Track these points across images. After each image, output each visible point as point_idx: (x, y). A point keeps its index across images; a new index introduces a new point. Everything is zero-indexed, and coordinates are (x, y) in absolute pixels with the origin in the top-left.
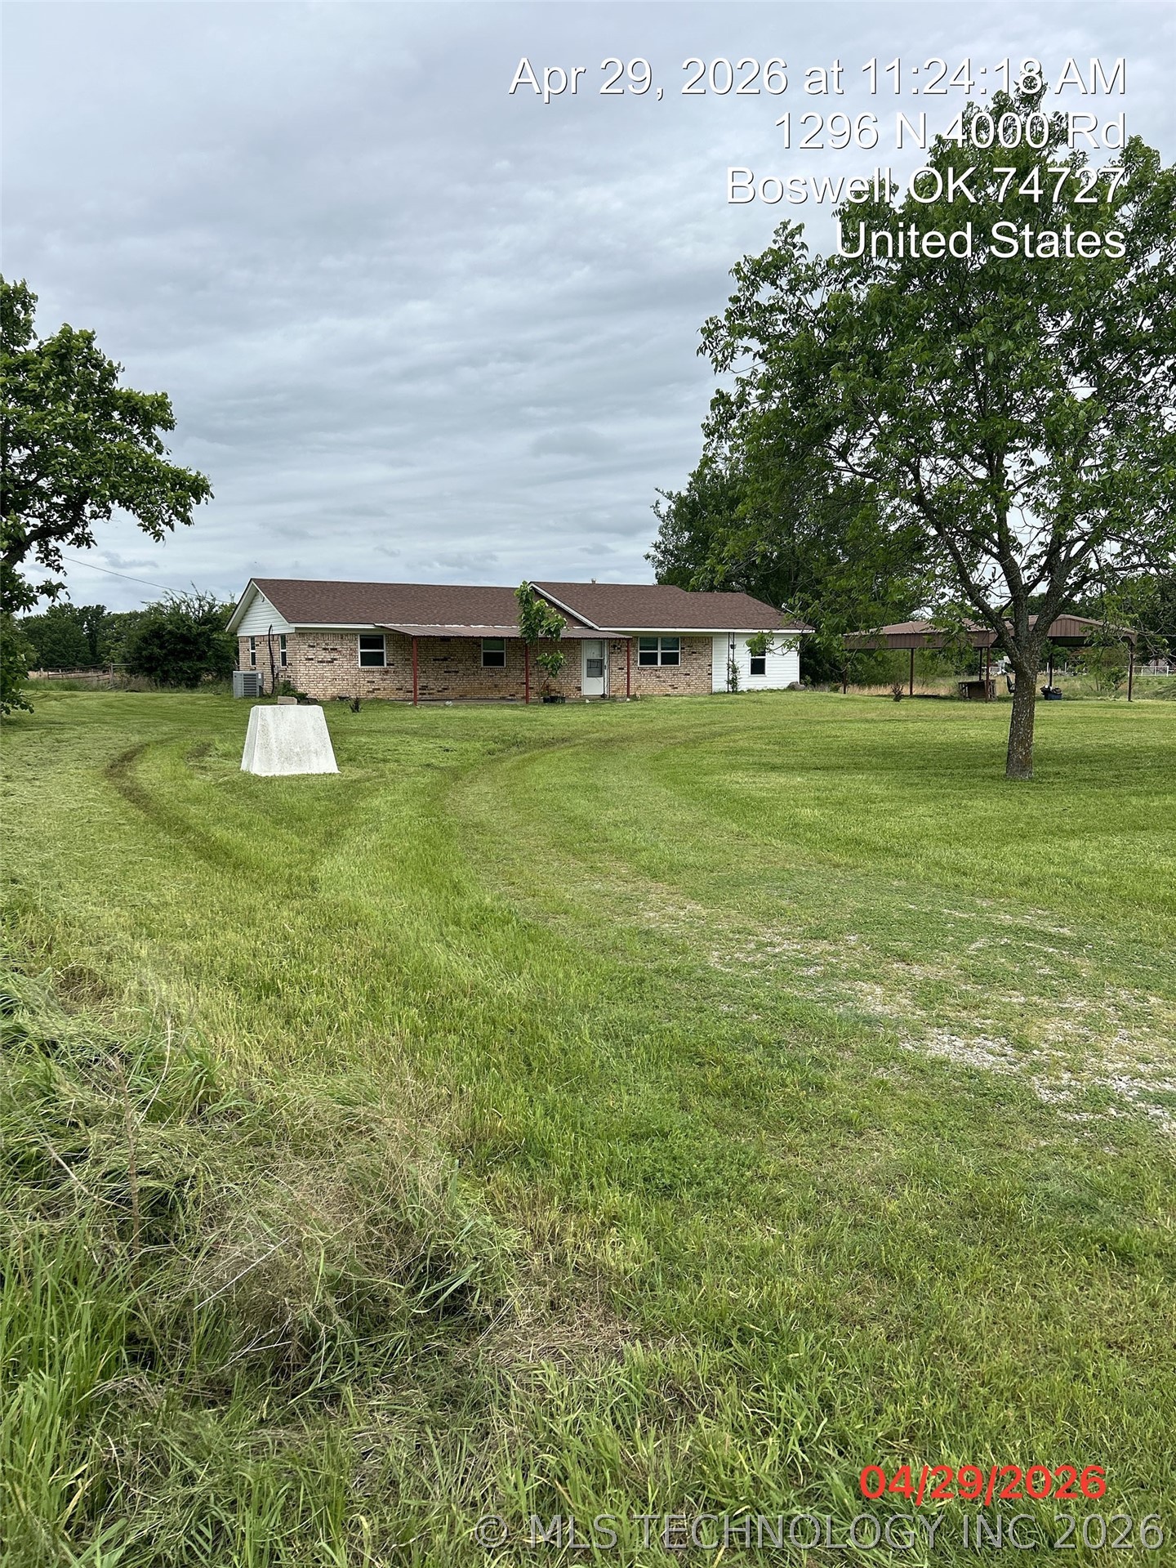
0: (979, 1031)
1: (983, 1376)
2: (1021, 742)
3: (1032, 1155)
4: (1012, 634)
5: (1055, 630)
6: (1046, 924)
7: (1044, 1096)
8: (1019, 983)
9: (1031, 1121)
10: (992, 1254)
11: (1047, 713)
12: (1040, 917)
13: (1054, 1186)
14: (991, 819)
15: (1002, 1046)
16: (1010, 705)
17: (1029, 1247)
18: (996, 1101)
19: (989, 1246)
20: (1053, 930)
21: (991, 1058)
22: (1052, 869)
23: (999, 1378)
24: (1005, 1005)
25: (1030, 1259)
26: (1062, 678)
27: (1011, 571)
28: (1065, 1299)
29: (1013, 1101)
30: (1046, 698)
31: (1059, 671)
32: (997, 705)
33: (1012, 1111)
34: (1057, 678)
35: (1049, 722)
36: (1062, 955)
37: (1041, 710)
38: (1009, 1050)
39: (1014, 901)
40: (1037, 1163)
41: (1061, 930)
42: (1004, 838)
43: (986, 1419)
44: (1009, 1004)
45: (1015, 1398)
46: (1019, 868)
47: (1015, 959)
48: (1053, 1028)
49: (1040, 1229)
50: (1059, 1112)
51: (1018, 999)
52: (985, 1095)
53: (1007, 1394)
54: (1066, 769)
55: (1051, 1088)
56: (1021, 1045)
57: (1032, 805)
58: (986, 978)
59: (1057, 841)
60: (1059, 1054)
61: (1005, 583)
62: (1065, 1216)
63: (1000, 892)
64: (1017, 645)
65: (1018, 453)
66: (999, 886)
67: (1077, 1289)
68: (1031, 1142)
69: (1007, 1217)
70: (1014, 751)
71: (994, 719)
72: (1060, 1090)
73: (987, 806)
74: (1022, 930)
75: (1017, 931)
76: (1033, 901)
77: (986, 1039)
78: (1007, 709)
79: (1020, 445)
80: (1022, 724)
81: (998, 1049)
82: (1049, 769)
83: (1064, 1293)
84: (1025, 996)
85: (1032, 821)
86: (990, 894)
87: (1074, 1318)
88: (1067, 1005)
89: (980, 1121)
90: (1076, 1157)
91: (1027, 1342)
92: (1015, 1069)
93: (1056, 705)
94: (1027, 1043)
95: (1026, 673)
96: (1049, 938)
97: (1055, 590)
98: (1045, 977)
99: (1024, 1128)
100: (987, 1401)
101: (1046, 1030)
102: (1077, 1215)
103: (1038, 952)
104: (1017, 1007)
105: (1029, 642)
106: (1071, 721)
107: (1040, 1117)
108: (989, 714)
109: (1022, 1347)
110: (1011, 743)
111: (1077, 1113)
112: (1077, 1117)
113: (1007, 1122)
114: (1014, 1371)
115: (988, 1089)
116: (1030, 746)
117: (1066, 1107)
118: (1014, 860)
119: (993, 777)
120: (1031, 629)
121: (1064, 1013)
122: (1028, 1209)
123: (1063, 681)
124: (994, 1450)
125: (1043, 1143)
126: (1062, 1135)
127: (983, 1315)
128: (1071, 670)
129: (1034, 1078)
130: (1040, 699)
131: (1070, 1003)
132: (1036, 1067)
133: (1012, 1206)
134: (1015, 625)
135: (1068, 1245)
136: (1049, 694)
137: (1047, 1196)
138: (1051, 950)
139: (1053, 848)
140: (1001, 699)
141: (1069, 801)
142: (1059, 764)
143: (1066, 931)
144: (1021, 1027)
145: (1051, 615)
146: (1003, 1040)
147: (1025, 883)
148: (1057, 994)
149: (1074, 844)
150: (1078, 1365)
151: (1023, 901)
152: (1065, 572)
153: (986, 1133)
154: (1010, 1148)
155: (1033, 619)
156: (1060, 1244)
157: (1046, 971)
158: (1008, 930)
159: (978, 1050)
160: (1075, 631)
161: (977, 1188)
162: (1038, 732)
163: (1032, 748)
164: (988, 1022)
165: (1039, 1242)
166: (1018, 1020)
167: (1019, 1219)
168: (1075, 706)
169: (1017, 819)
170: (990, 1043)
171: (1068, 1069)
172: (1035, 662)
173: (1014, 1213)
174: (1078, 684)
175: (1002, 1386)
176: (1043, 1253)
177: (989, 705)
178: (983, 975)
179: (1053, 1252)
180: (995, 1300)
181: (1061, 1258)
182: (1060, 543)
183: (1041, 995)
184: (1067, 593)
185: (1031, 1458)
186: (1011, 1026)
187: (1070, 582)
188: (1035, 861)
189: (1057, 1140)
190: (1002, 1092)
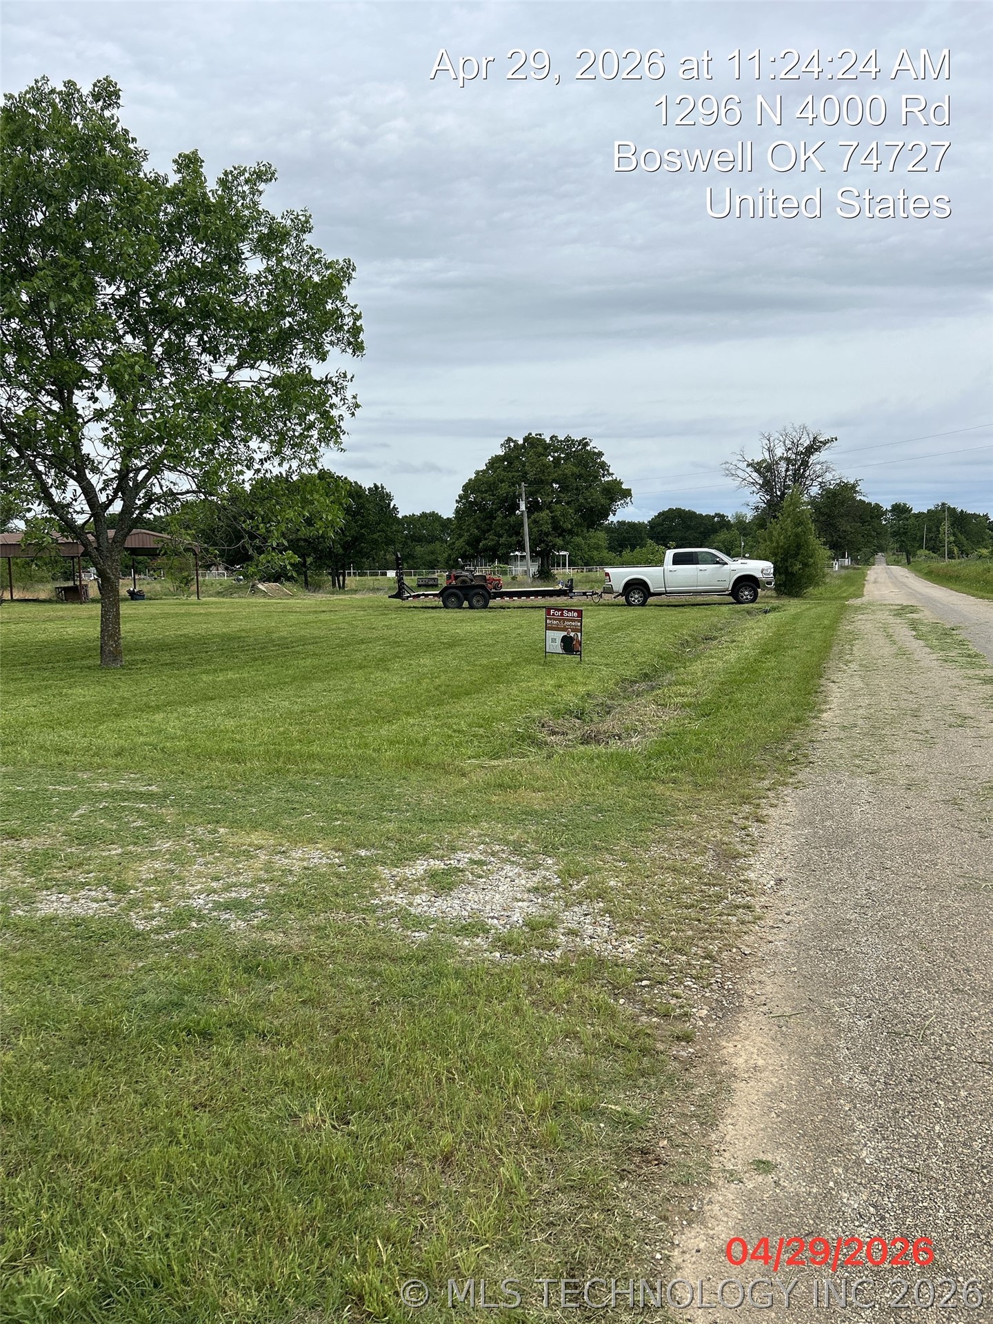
0: (83, 885)
1: (94, 1174)
2: (111, 636)
3: (132, 976)
4: (95, 545)
5: (131, 542)
6: (137, 785)
7: (140, 926)
8: (117, 839)
9: (131, 949)
10: (100, 1068)
11: (134, 611)
12: (132, 780)
13: (150, 996)
14: (88, 704)
15: (104, 893)
16: (99, 606)
17: (130, 1052)
18: (100, 940)
19: (96, 1064)
20: (143, 789)
21: (95, 905)
22: (142, 739)
23: (108, 1169)
24: (105, 858)
25: (132, 1062)
26: (145, 582)
27: (88, 491)
28: (161, 1084)
29: (114, 937)
30: (132, 599)
31: (143, 576)
32: (90, 606)
33: (113, 945)
34: (141, 582)
35: (132, 618)
36: (151, 808)
37: (126, 609)
38: (110, 895)
39: (110, 770)
40: (136, 982)
41: (150, 788)
42: (101, 718)
43: (98, 1208)
44: (108, 857)
45: (123, 1179)
46: (114, 741)
47: (113, 818)
48: (146, 869)
49: (139, 1034)
50: (152, 935)
51: (116, 851)
52: (91, 937)
53: (116, 1179)
54: (151, 657)
55: (145, 918)
56: (120, 889)
57: (123, 688)
58: (87, 838)
59: (145, 716)
60: (152, 888)
61: (85, 502)
62: (159, 1018)
63: (98, 764)
64: (100, 554)
65: (84, 391)
66: (97, 760)
67: (169, 1073)
68: (130, 965)
69: (112, 1034)
70: (106, 644)
71: (89, 618)
72: (153, 918)
73: (84, 693)
74: (117, 793)
75: (114, 795)
76: (127, 768)
77: (89, 890)
78: (97, 609)
79: (87, 385)
80: (110, 621)
81: (100, 896)
82: (137, 657)
83: (160, 1080)
84: (122, 847)
85: (124, 701)
86: (88, 767)
87: (168, 1097)
88: (156, 848)
89: (86, 960)
90: (167, 968)
91: (130, 1130)
92: (115, 910)
93: (140, 604)
94: (125, 885)
95: (110, 578)
96: (140, 796)
97: (127, 510)
98: (138, 828)
99: (123, 956)
100: (98, 1192)
101: (140, 871)
102: (168, 1014)
103: (132, 809)
104: (116, 858)
105: (110, 552)
106: (153, 617)
107: (137, 943)
108: (85, 614)
109: (127, 1136)
110: (102, 638)
111: (167, 933)
112: (167, 936)
113: (111, 955)
114: (121, 1159)
115: (93, 932)
116: (119, 639)
117: (158, 931)
118: (109, 736)
119: (89, 668)
120: (110, 541)
121: (153, 855)
122: (129, 1022)
123: (145, 584)
124: (106, 1231)
125: (140, 964)
126: (155, 953)
127: (94, 1122)
128: (152, 575)
129: (132, 913)
130: (125, 600)
131: (159, 845)
132: (133, 904)
133: (116, 1023)
134: (97, 537)
135: (162, 1040)
136: (135, 596)
137: (145, 1006)
138: (142, 805)
139: (141, 722)
140: (94, 601)
141: (154, 682)
142: (145, 653)
143: (154, 788)
144: (119, 874)
145: (126, 530)
146: (105, 888)
147: (119, 754)
148: (149, 841)
149: (159, 717)
150: (172, 1132)
151: (118, 769)
152: (134, 494)
153: (92, 969)
154: (113, 976)
155: (111, 533)
156: (155, 1042)
157: (139, 823)
158: (105, 795)
159: (83, 901)
160: (150, 544)
161: (86, 1018)
162: (125, 628)
163: (121, 641)
164: (91, 875)
165: (138, 1045)
166: (117, 868)
167: (122, 1031)
168: (153, 604)
169: (111, 701)
170: (94, 893)
171: (159, 900)
172: (116, 569)
173: (117, 1028)
174: (158, 587)
175: (110, 1175)
176: (143, 1053)
177: (84, 606)
178: (85, 837)
179: (150, 1049)
180: (103, 1106)
181: (156, 1053)
182: (127, 470)
183: (135, 844)
184: (137, 512)
185: (136, 1223)
186: (111, 875)
187: (139, 503)
188: (128, 735)
189: (152, 958)
190: (105, 931)
